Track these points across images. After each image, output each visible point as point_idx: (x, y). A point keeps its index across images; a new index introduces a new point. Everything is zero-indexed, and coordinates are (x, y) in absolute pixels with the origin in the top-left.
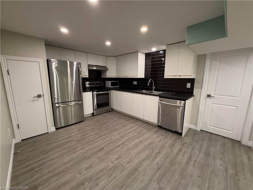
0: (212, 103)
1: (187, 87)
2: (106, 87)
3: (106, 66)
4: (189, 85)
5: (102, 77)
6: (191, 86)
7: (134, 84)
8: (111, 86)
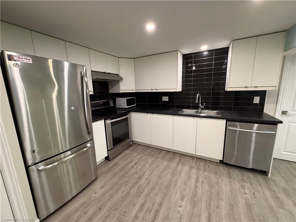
0: (289, 122)
1: (254, 102)
2: (117, 107)
3: (118, 75)
4: (257, 100)
5: (110, 92)
6: (260, 100)
7: (163, 100)
8: (127, 106)
